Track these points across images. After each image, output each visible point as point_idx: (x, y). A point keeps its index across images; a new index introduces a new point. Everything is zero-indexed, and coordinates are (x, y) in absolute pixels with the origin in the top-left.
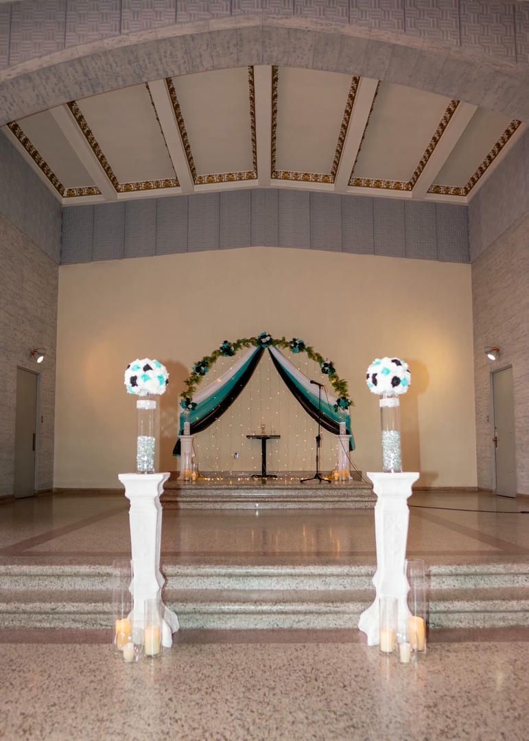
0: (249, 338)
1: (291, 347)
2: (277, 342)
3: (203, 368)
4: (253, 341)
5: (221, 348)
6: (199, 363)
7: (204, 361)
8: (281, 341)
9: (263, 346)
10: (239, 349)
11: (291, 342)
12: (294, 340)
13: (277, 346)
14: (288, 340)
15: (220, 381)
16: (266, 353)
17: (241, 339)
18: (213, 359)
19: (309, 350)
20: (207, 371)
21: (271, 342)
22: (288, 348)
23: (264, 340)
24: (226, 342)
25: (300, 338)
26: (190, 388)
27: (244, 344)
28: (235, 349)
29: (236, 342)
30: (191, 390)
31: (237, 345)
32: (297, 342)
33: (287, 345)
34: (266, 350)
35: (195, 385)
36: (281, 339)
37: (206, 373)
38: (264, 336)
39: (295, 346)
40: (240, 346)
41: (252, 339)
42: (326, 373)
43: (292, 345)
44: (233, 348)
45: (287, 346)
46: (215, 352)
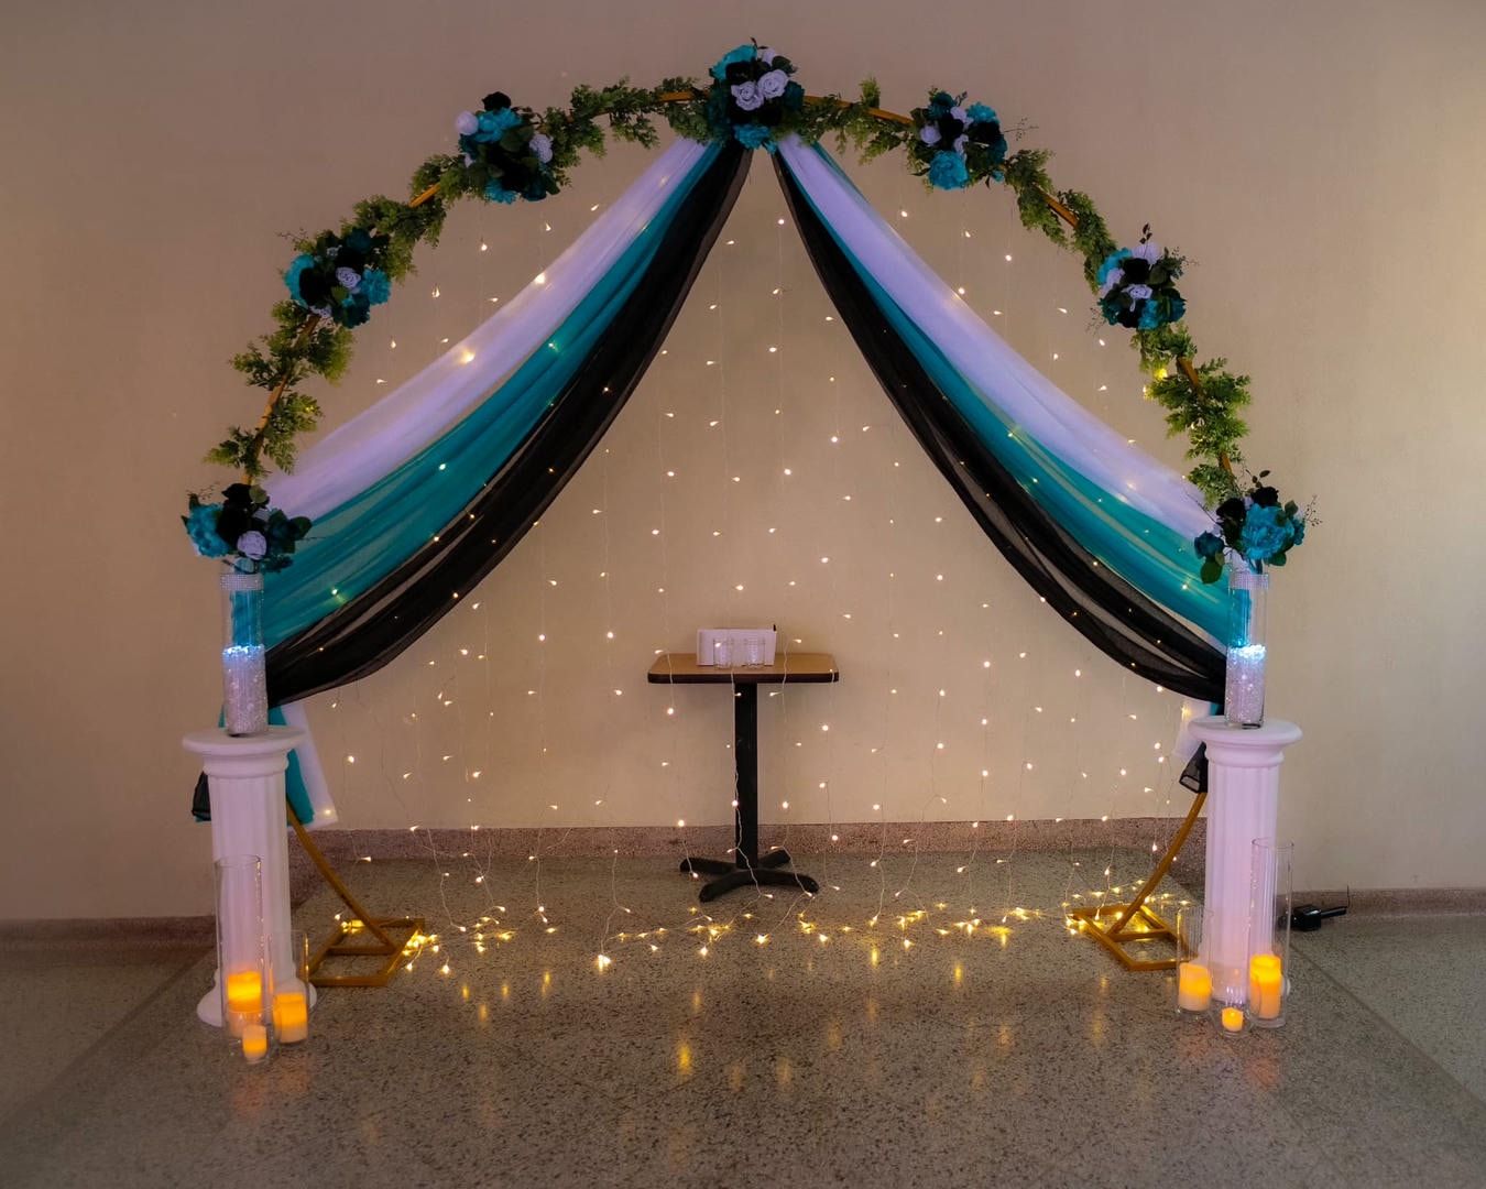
0: (650, 82)
1: (922, 152)
2: (834, 113)
3: (348, 278)
4: (670, 98)
5: (468, 142)
6: (329, 239)
7: (360, 232)
8: (852, 109)
9: (744, 135)
10: (582, 151)
11: (921, 117)
12: (942, 101)
13: (829, 139)
14: (900, 102)
15: (468, 357)
16: (758, 186)
17: (597, 88)
18: (422, 219)
19: (1026, 173)
20: (381, 296)
21: (789, 113)
22: (901, 153)
23: (747, 96)
24: (496, 102)
25: (974, 93)
26: (277, 405)
27: (616, 124)
28: (562, 152)
29: (567, 108)
30: (284, 419)
31: (574, 128)
32: (958, 113)
33: (887, 132)
34: (761, 159)
35: (310, 382)
36: (853, 95)
37: (375, 310)
38: (747, 69)
39: (946, 144)
40: (593, 137)
41: (669, 85)
42: (1129, 320)
43: (930, 135)
44: (542, 146)
45: (894, 142)
46: (431, 173)
